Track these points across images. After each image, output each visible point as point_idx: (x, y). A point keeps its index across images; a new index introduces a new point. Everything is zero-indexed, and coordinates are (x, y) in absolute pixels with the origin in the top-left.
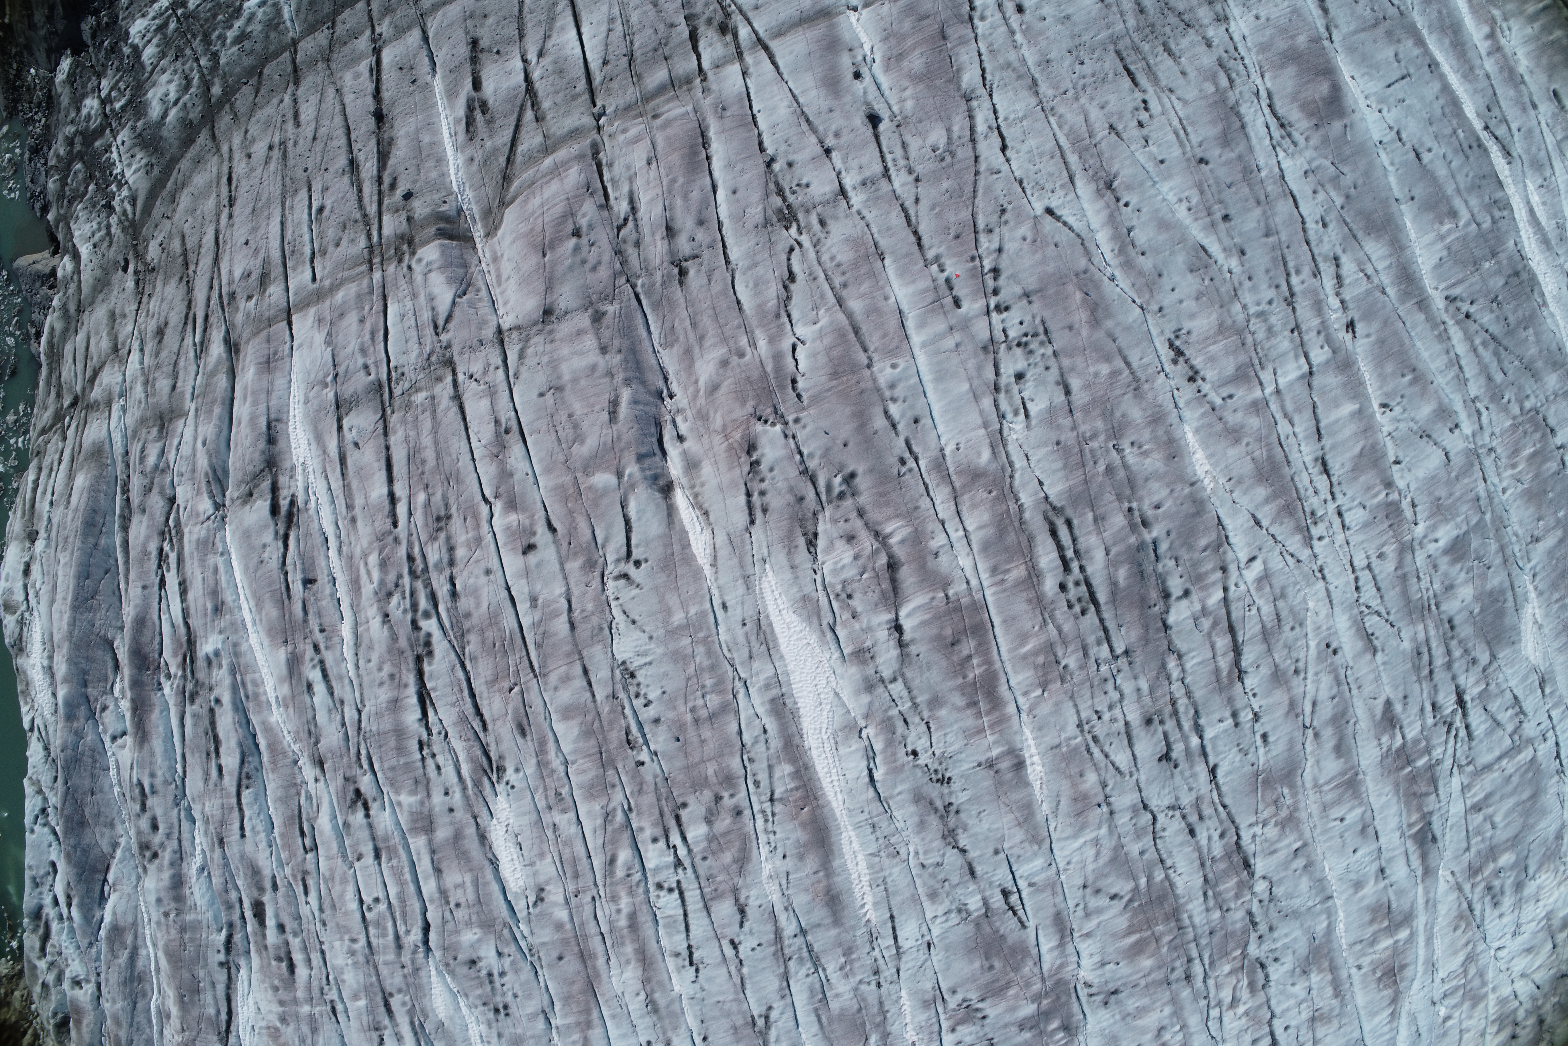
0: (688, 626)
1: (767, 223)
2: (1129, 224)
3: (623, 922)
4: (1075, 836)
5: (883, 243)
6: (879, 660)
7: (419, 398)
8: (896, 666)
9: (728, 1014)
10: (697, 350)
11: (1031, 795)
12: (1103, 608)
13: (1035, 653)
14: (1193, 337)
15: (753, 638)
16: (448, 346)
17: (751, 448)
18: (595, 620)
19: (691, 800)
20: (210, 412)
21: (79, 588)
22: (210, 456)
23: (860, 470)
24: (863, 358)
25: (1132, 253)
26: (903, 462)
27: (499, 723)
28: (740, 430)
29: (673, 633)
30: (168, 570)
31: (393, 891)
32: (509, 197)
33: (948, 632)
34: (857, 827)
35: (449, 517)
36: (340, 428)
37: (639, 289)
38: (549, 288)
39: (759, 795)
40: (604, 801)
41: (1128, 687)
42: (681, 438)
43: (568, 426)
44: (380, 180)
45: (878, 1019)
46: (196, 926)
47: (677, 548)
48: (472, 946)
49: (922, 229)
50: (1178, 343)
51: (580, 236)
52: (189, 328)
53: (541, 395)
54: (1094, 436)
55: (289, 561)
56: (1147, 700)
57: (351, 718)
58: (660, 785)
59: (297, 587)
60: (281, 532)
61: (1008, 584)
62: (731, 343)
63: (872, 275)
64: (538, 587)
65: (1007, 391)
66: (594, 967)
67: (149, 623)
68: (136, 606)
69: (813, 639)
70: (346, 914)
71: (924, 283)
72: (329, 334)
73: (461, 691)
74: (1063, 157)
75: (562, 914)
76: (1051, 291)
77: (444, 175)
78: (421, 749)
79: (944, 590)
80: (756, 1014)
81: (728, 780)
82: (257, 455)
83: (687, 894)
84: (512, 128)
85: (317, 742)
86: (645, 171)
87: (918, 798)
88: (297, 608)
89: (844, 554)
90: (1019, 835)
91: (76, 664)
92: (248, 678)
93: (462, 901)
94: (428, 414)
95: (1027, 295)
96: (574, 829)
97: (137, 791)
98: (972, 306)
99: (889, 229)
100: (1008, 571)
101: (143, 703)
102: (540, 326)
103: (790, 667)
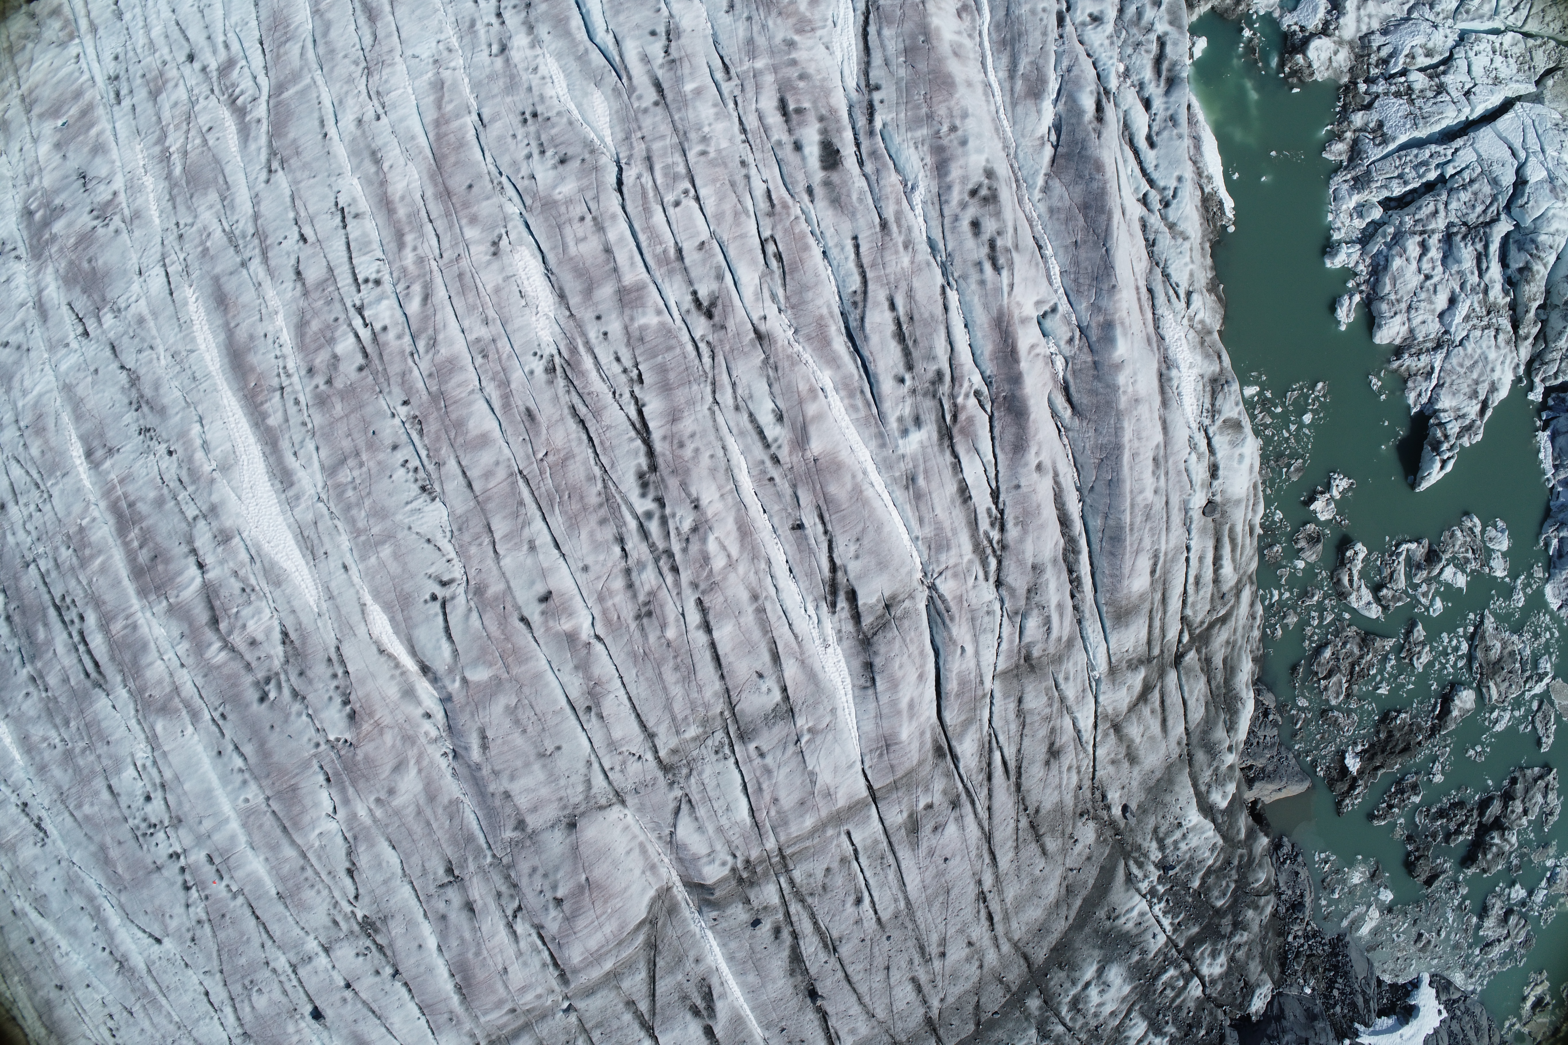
0: (377, 544)
1: (385, 920)
2: (98, 933)
3: (409, 238)
4: (41, 395)
5: (281, 908)
6: (209, 535)
7: (693, 731)
8: (195, 532)
9: (305, 166)
10: (422, 801)
11: (77, 429)
12: (50, 603)
13: (92, 557)
14: (31, 840)
15: (316, 542)
16: (671, 784)
17: (352, 716)
18: (467, 537)
19: (354, 376)
20: (963, 683)
21: (1117, 468)
22: (951, 639)
23: (255, 707)
24: (275, 806)
25: (89, 908)
26: (223, 716)
27: (556, 416)
28: (364, 732)
29: (389, 537)
30: (989, 510)
31: (658, 217)
32: (646, 929)
33: (160, 568)
34: (208, 376)
35: (638, 617)
36: (784, 689)
37: (489, 853)
38: (575, 849)
39: (295, 392)
40: (439, 358)
41: (21, 535)
42: (428, 716)
43: (525, 722)
44: (795, 935)
45: (175, 191)
46: (914, 123)
47: (399, 617)
48: (563, 179)
49: (253, 922)
50: (41, 835)
51: (555, 899)
52: (1012, 764)
53: (559, 748)
54: (83, 751)
55: (825, 546)
56: (6, 526)
57: (723, 394)
58: (385, 385)
59: (810, 520)
60: (840, 574)
61: (122, 615)
62: (390, 811)
63: (282, 879)
64: (529, 561)
65: (154, 785)
66: (436, 185)
67: (1008, 448)
68: (1026, 465)
69: (266, 548)
70: (714, 181)
71: (239, 874)
72: (813, 783)
73: (602, 443)
74: (160, 988)
75: (471, 233)
76: (140, 873)
77: (723, 945)
78: (640, 375)
79: (170, 605)
80: (280, 172)
81: (322, 401)
82: (882, 649)
83: (350, 280)
84: (658, 993)
85: (767, 358)
86: (507, 963)
87: (162, 412)
88: (805, 498)
89: (255, 628)
90: (80, 391)
91: (1108, 386)
92: (863, 413)
93: (577, 225)
94: (680, 717)
95: (158, 869)
96: (466, 324)
97: (1002, 261)
98: (198, 856)
99: (279, 920)
100: (125, 627)
101: (1005, 359)
102: (577, 812)
103: (281, 519)
